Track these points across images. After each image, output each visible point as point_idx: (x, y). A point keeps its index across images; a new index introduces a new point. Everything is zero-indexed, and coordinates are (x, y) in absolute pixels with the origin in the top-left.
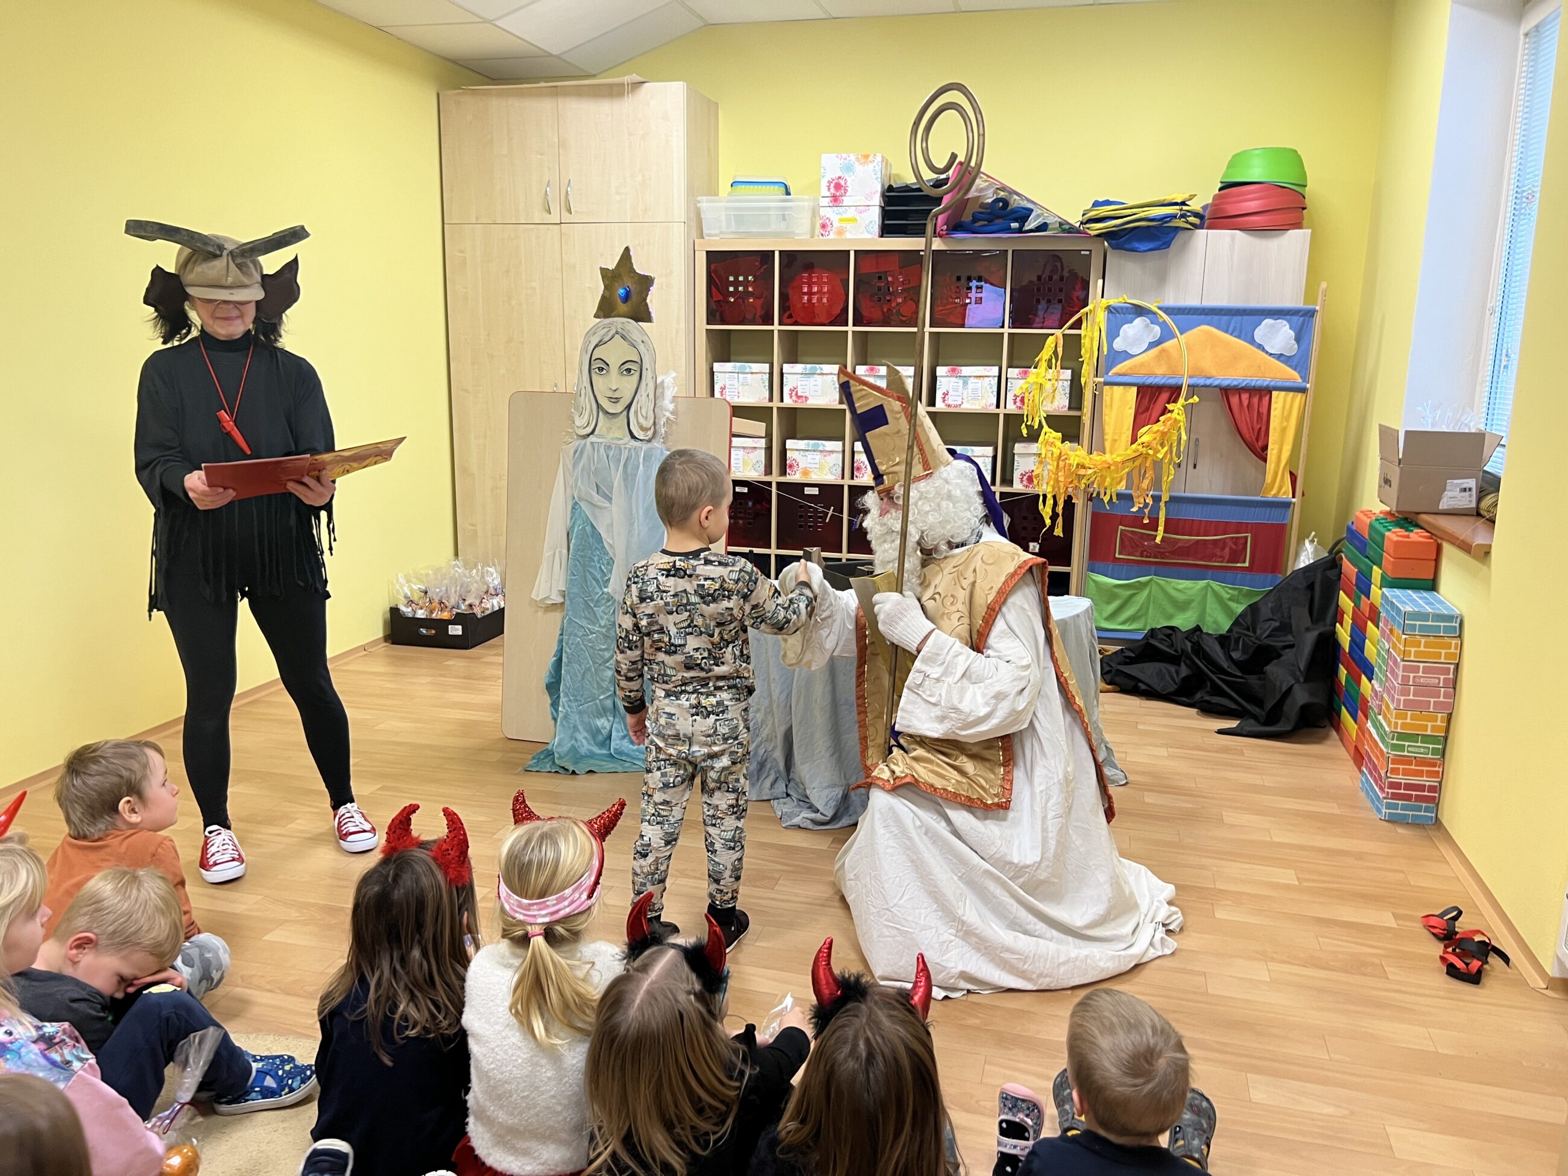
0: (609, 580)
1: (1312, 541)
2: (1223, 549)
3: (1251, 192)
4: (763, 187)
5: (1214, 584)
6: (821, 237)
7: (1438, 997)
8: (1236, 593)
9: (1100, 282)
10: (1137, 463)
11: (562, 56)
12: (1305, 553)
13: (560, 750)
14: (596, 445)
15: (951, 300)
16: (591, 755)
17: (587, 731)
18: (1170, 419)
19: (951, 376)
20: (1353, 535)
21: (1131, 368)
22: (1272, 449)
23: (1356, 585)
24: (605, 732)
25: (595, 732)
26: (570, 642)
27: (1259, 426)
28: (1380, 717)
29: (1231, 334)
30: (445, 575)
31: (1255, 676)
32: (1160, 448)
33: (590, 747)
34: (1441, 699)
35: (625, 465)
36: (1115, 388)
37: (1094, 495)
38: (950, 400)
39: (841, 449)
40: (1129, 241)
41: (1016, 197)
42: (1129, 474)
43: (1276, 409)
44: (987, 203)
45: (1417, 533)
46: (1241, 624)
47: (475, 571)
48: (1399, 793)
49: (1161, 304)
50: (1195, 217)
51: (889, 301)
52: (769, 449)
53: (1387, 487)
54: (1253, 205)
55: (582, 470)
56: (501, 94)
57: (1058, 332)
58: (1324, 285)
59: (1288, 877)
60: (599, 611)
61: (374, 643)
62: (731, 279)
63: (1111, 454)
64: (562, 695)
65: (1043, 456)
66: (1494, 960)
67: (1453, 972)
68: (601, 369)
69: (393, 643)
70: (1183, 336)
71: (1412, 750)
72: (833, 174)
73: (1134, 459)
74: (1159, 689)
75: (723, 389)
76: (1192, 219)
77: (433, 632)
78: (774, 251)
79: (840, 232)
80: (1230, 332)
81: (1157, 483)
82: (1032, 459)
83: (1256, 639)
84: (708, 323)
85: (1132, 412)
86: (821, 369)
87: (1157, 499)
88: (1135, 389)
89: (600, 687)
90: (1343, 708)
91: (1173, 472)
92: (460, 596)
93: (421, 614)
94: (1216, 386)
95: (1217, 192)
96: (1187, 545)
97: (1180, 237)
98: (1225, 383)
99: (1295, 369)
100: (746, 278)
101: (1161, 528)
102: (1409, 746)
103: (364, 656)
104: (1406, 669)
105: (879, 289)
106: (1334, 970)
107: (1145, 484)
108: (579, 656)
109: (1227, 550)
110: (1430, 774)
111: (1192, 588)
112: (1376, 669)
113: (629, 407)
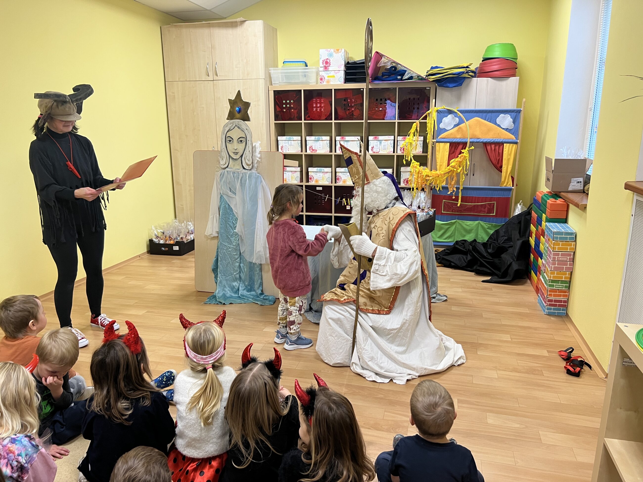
0: (236, 226)
1: (520, 204)
2: (485, 208)
3: (495, 62)
4: (296, 64)
5: (481, 222)
6: (320, 84)
7: (563, 382)
8: (490, 226)
9: (434, 100)
10: (450, 174)
11: (212, 10)
12: (517, 209)
13: (218, 295)
14: (229, 172)
15: (374, 109)
16: (231, 297)
17: (229, 287)
18: (462, 156)
19: (375, 140)
20: (535, 201)
21: (447, 136)
22: (504, 167)
23: (537, 222)
24: (236, 288)
25: (232, 288)
26: (221, 252)
27: (499, 158)
28: (545, 274)
29: (487, 121)
30: (171, 226)
31: (497, 259)
32: (459, 168)
33: (231, 294)
34: (568, 266)
35: (241, 180)
36: (441, 144)
37: (433, 188)
38: (375, 150)
39: (331, 171)
40: (446, 83)
41: (399, 66)
42: (447, 179)
43: (505, 151)
44: (388, 68)
45: (559, 200)
46: (493, 239)
47: (183, 224)
48: (552, 304)
49: (459, 109)
50: (472, 73)
51: (349, 109)
52: (301, 172)
53: (548, 182)
54: (495, 67)
55: (224, 182)
56: (187, 27)
57: (418, 121)
58: (524, 100)
59: (507, 337)
60: (232, 239)
61: (143, 254)
62: (284, 102)
63: (439, 171)
64: (219, 273)
65: (412, 172)
66: (586, 368)
67: (569, 372)
68: (230, 141)
69: (151, 254)
70: (467, 122)
71: (557, 286)
72: (324, 57)
73: (448, 173)
74: (459, 265)
75: (282, 147)
76: (471, 74)
77: (167, 249)
78: (301, 90)
79: (328, 82)
80: (487, 119)
81: (458, 182)
82: (408, 173)
83: (498, 244)
84: (275, 120)
85: (448, 153)
86: (322, 138)
87: (458, 188)
88: (448, 144)
89: (234, 269)
90: (532, 271)
91: (464, 177)
92: (178, 234)
93: (162, 242)
94: (481, 142)
95: (481, 62)
96: (470, 207)
97: (466, 81)
98: (485, 141)
99: (513, 135)
100: (290, 101)
101: (460, 200)
102: (556, 285)
103: (139, 259)
104: (554, 254)
105: (345, 105)
106: (523, 373)
107: (453, 183)
108: (225, 257)
109: (486, 208)
110: (564, 296)
111: (472, 225)
112: (543, 255)
113: (242, 156)
